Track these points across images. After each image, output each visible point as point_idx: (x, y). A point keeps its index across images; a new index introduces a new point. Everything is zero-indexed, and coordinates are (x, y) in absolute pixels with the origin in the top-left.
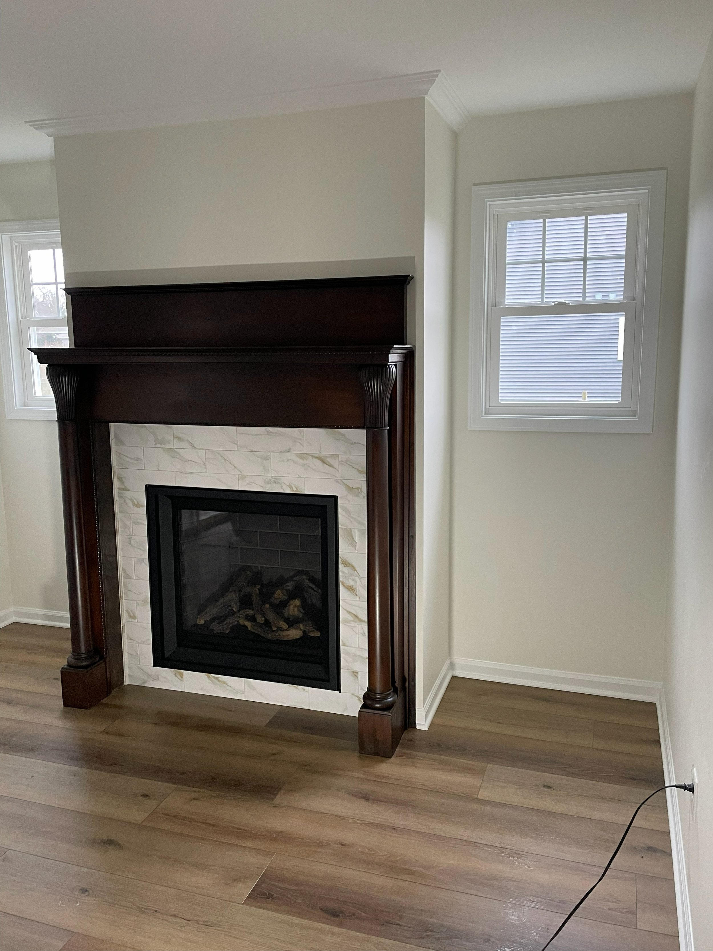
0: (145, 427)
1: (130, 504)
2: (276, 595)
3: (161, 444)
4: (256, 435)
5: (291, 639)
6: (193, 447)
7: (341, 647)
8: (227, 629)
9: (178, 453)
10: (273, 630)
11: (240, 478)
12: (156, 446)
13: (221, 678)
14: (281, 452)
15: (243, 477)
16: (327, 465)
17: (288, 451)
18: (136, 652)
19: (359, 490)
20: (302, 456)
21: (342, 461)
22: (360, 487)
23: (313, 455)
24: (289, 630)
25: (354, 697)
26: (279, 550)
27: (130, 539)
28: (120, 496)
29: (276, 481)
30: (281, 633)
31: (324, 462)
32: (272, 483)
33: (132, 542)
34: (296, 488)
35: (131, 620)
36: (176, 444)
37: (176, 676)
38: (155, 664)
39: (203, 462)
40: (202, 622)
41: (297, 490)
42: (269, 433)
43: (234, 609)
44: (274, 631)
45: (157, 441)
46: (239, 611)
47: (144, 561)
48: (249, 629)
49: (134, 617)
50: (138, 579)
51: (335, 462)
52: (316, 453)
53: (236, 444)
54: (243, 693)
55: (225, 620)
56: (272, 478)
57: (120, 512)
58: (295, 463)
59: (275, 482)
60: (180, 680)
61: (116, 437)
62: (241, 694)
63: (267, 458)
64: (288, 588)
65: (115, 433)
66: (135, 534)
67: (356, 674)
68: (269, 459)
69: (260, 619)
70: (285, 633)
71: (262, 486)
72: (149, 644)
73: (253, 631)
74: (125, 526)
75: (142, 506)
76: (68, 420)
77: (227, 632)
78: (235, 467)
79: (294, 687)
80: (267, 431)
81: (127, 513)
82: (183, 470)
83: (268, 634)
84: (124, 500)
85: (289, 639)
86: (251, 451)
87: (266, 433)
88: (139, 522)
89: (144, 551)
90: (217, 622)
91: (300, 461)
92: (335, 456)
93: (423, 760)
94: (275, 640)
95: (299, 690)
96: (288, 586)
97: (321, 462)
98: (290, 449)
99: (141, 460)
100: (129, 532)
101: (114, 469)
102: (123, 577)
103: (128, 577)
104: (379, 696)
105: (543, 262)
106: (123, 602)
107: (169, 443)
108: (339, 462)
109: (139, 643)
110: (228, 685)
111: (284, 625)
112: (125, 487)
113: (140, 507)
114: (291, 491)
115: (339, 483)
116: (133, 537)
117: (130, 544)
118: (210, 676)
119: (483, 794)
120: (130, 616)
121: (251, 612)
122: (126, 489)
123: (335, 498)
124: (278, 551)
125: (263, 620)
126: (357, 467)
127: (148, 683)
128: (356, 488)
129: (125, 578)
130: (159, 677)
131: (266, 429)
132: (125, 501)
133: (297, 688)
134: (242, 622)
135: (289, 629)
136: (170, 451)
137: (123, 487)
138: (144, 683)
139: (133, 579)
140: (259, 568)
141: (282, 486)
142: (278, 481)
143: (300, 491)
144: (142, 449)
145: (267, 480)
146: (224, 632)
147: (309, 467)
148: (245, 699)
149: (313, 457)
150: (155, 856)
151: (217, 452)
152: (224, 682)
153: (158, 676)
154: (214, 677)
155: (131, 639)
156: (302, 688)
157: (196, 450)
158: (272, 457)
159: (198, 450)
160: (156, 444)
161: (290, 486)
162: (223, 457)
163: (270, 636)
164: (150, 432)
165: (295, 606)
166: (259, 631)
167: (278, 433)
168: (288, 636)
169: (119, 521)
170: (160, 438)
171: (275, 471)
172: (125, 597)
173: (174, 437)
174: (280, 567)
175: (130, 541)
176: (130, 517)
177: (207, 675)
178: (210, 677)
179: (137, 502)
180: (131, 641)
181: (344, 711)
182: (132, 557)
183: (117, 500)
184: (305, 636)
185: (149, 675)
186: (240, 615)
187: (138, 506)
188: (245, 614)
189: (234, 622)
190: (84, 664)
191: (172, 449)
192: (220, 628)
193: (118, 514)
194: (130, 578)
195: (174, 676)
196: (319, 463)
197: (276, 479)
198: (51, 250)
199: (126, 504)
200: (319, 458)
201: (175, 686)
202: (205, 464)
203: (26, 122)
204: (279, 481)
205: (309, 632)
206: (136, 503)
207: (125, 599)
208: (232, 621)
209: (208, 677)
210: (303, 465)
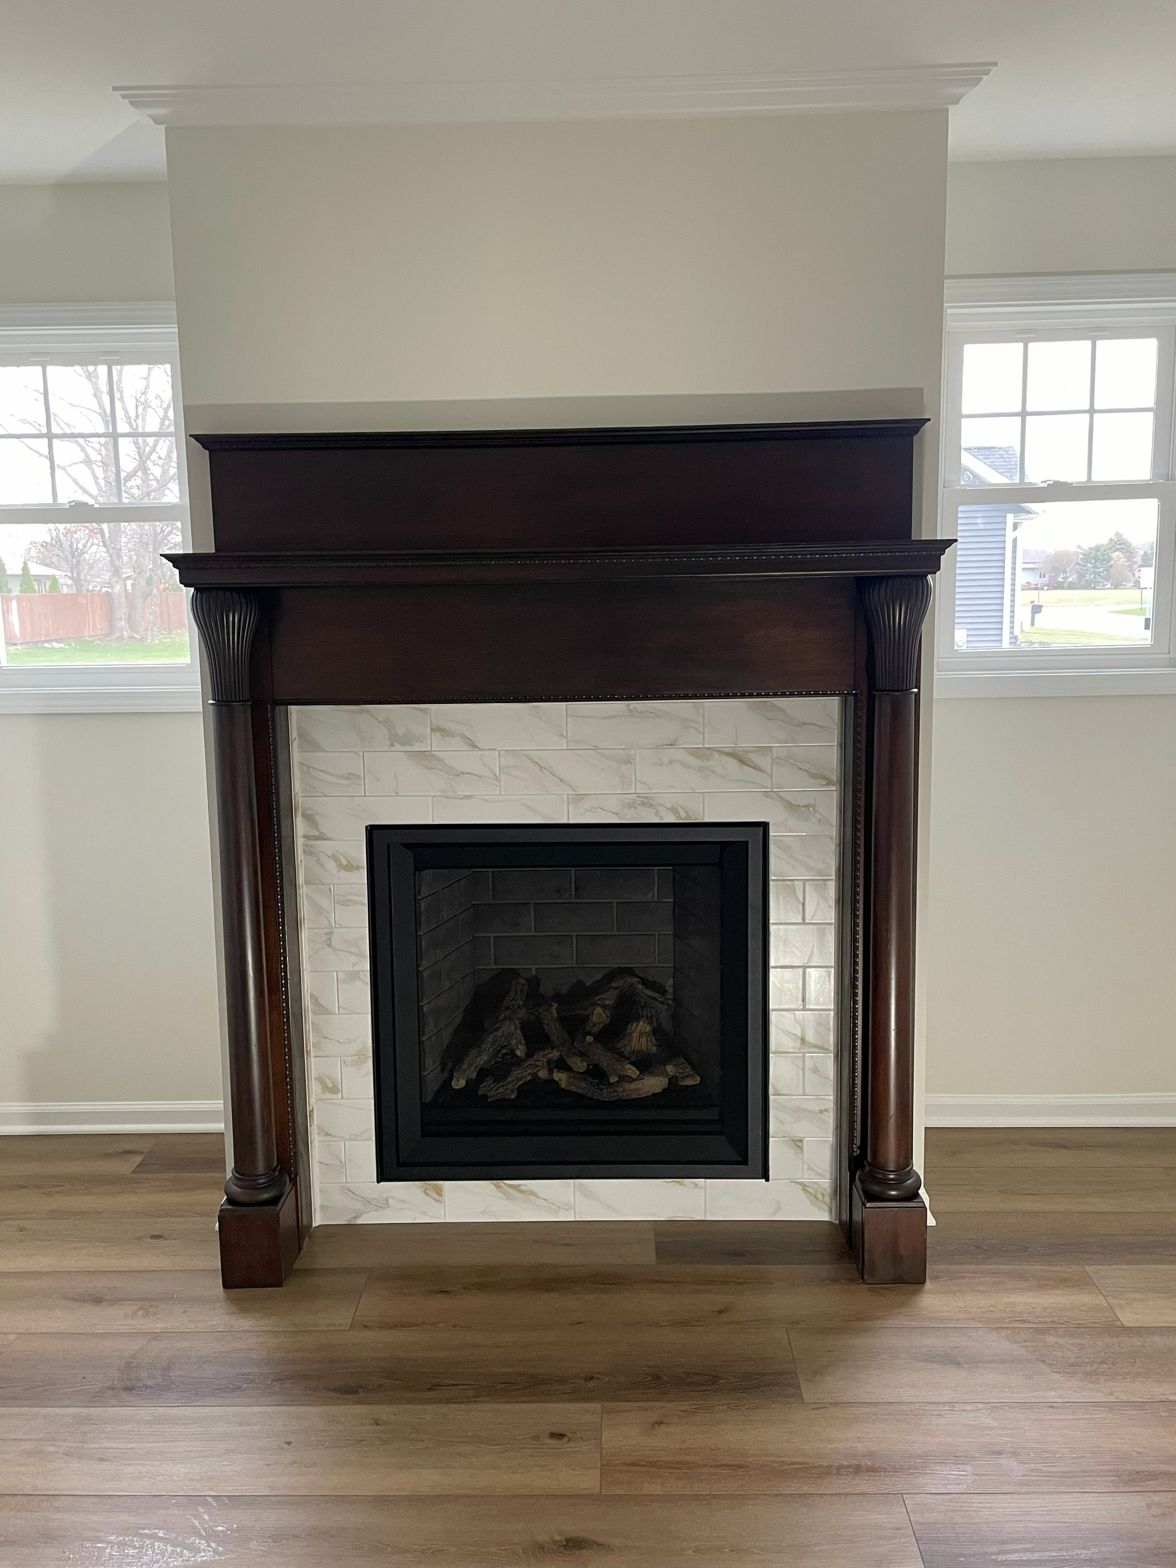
0: (368, 711)
1: (331, 866)
2: (595, 1018)
3: (404, 745)
4: (606, 718)
5: (644, 1096)
6: (473, 746)
7: (772, 1098)
8: (512, 1091)
9: (441, 760)
10: (611, 1082)
11: (570, 801)
12: (393, 749)
13: (526, 1185)
14: (657, 747)
15: (578, 798)
16: (749, 766)
17: (670, 745)
18: (339, 1159)
19: (811, 809)
20: (700, 753)
21: (778, 758)
22: (812, 803)
23: (721, 749)
24: (643, 1079)
25: (794, 1185)
26: (574, 934)
27: (330, 934)
28: (307, 852)
29: (647, 802)
30: (627, 1086)
31: (742, 762)
32: (637, 806)
33: (335, 941)
34: (686, 813)
35: (328, 1095)
36: (434, 744)
37: (427, 1194)
38: (383, 1175)
39: (495, 775)
40: (462, 1083)
41: (688, 816)
42: (632, 713)
43: (518, 1053)
44: (611, 1084)
45: (394, 739)
46: (529, 1055)
47: (359, 977)
48: (563, 1085)
49: (334, 1090)
50: (347, 1012)
51: (764, 762)
52: (728, 746)
53: (566, 737)
54: (569, 1207)
55: (506, 1075)
56: (638, 797)
57: (307, 882)
58: (687, 766)
59: (643, 804)
60: (436, 1200)
61: (301, 736)
62: (567, 1210)
63: (628, 761)
64: (607, 1002)
65: (299, 728)
66: (340, 925)
67: (799, 1144)
68: (633, 762)
69: (579, 1065)
70: (633, 1086)
71: (616, 814)
72: (370, 1139)
73: (572, 1088)
74: (319, 910)
75: (358, 868)
76: (236, 701)
77: (513, 1097)
78: (562, 780)
79: (675, 1181)
80: (629, 709)
81: (323, 884)
82: (451, 794)
83: (602, 1090)
84: (316, 858)
85: (641, 1096)
86: (596, 748)
87: (627, 713)
88: (350, 901)
89: (362, 955)
90: (489, 1081)
91: (694, 761)
92: (764, 750)
93: (979, 1278)
94: (614, 1101)
95: (687, 1187)
96: (606, 999)
97: (736, 761)
98: (676, 740)
99: (359, 777)
100: (326, 923)
101: (297, 799)
102: (311, 1011)
103: (322, 1010)
104: (892, 1176)
105: (1024, 414)
106: (311, 1061)
107: (422, 742)
108: (773, 759)
109: (345, 1140)
110: (539, 1196)
111: (632, 1071)
112: (320, 832)
113: (352, 871)
114: (675, 819)
115: (772, 798)
116: (335, 930)
117: (330, 945)
118: (502, 1184)
119: (1128, 1318)
120: (326, 1089)
121: (555, 1054)
122: (322, 837)
123: (765, 826)
124: (571, 936)
125: (585, 1067)
126: (805, 766)
127: (365, 1216)
128: (805, 806)
129: (315, 1013)
130: (391, 1201)
131: (628, 706)
132: (318, 861)
133: (681, 1184)
134: (543, 1074)
135: (641, 1076)
136: (424, 758)
137: (317, 834)
138: (356, 1217)
139: (334, 1014)
140: (534, 973)
141: (658, 811)
142: (650, 801)
143: (694, 818)
144: (360, 756)
145: (626, 801)
146: (507, 1098)
147: (713, 771)
148: (575, 1218)
149: (721, 752)
150: (691, 1552)
151: (526, 756)
152: (532, 1193)
153: (387, 1201)
154: (510, 1186)
155: (327, 1134)
156: (692, 1182)
157: (480, 753)
158: (637, 758)
159: (483, 752)
160: (392, 745)
161: (673, 810)
162: (537, 763)
163: (606, 1095)
164: (379, 722)
165: (641, 1034)
166: (581, 1087)
167: (651, 712)
168: (639, 1090)
169: (305, 899)
170: (401, 734)
171: (644, 783)
172: (314, 1052)
173: (431, 729)
174: (577, 966)
175: (329, 939)
176: (330, 891)
177: (495, 1185)
178: (501, 1187)
179: (347, 861)
180: (329, 1138)
181: (774, 1214)
182: (334, 971)
183: (301, 861)
184: (673, 1086)
185: (367, 1202)
186: (536, 1061)
187: (350, 867)
188: (545, 1060)
189: (525, 1077)
190: (266, 1196)
191: (427, 753)
192: (501, 1090)
193: (303, 886)
194: (325, 1011)
195: (423, 1195)
196: (732, 763)
197: (646, 798)
198: (39, 369)
199: (322, 866)
200: (733, 755)
201: (425, 1214)
202: (497, 779)
203: (115, 89)
204: (652, 802)
205: (682, 1078)
206: (345, 862)
207: (315, 1057)
208: (520, 1076)
209: (497, 1187)
210: (701, 769)
